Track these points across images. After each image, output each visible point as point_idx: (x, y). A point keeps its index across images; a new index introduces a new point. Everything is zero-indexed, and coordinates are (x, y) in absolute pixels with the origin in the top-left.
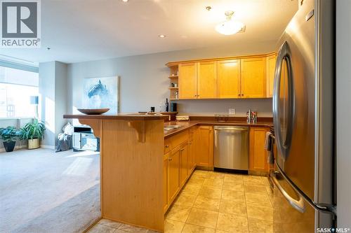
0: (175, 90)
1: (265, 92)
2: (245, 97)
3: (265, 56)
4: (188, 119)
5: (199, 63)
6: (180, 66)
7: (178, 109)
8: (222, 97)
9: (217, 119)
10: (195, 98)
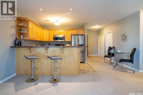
5: (34, 25)
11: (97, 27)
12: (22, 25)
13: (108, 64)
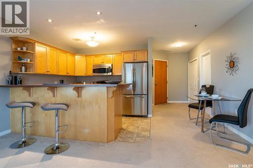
5: (49, 48)
6: (36, 44)
10: (47, 73)
11: (179, 44)
12: (25, 49)
13: (194, 122)
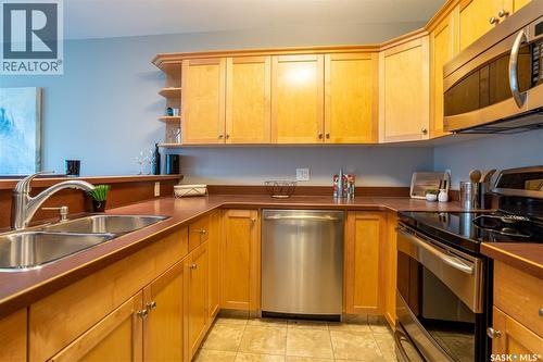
0: (173, 124)
1: (375, 131)
2: (332, 141)
3: (376, 49)
4: (203, 191)
5: (230, 60)
6: (185, 64)
7: (182, 169)
8: (281, 141)
9: (270, 191)
10: (221, 142)
